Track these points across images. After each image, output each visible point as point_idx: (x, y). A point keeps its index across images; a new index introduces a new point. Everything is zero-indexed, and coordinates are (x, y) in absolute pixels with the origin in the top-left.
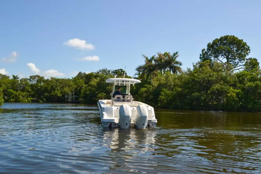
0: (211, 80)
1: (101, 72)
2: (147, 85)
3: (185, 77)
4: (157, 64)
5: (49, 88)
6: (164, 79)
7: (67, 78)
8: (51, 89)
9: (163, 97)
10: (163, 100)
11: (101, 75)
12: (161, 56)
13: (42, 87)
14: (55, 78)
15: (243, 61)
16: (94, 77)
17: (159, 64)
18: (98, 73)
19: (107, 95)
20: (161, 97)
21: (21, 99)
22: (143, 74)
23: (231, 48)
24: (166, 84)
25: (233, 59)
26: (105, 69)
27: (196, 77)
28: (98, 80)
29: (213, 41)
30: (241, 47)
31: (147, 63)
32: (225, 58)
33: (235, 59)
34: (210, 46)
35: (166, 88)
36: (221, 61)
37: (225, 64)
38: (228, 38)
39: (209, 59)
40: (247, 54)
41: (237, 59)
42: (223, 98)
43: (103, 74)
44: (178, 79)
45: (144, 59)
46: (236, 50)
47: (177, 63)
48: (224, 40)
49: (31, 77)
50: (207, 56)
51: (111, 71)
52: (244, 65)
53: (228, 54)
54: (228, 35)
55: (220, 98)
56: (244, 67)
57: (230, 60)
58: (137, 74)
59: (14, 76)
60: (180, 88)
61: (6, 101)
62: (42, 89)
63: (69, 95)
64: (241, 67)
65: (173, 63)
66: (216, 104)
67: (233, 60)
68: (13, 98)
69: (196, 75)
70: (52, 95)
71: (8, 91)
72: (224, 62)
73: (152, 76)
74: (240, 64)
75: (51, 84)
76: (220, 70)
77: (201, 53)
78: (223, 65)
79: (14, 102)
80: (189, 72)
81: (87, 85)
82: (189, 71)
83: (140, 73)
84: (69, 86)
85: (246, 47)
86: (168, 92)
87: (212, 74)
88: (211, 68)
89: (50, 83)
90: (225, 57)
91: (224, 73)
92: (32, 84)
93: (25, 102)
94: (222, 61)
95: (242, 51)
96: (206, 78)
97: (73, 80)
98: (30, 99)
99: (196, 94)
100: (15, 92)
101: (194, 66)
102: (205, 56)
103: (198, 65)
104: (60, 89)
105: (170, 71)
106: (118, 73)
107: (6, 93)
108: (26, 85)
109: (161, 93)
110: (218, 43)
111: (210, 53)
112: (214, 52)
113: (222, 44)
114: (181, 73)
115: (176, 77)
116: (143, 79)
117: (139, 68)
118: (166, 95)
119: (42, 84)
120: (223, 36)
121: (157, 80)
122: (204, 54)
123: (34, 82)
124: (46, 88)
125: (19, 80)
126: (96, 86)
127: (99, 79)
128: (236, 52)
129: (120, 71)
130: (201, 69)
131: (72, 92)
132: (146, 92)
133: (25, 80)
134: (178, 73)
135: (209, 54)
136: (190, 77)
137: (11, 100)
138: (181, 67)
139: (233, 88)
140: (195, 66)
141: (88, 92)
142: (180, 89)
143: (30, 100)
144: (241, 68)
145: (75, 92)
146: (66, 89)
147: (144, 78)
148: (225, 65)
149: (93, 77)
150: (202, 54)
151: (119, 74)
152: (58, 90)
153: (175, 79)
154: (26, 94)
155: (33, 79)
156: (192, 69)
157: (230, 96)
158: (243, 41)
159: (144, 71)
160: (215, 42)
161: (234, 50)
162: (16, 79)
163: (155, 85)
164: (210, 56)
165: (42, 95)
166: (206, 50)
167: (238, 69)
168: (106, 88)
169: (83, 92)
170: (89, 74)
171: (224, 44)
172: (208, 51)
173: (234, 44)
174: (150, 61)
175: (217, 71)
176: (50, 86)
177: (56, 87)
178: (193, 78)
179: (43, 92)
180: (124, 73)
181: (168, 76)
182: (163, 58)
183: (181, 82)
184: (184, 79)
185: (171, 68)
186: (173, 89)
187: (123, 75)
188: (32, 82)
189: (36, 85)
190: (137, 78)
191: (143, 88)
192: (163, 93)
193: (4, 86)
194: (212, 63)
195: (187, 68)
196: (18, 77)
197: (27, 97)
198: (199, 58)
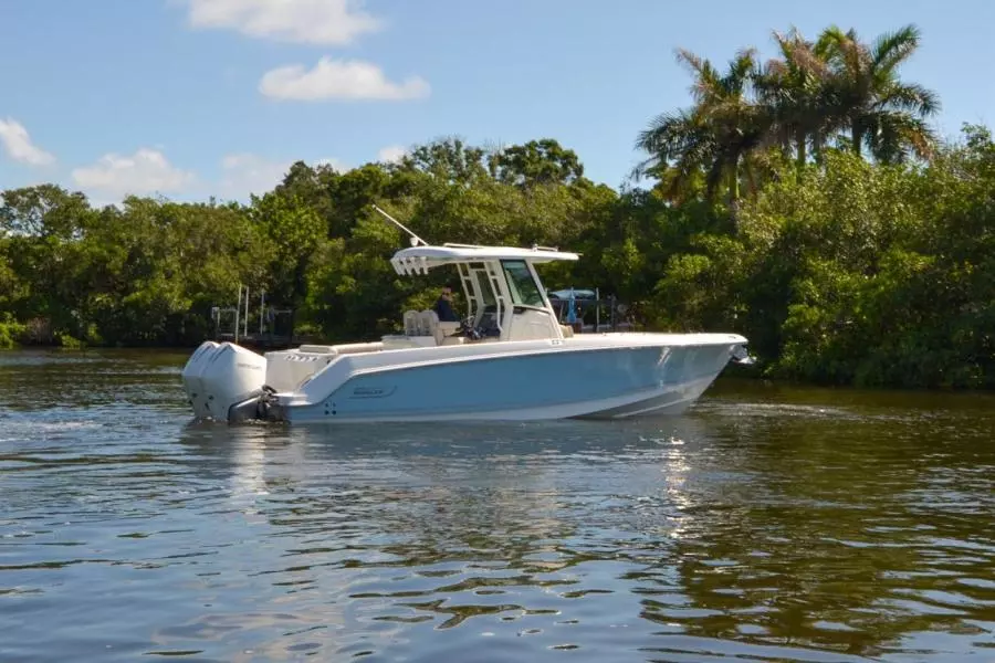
1: (426, 160)
2: (712, 239)
3: (952, 186)
4: (773, 102)
5: (116, 264)
6: (817, 197)
7: (222, 201)
8: (131, 268)
9: (814, 314)
10: (816, 327)
11: (428, 180)
12: (801, 59)
13: (74, 256)
14: (149, 201)
16: (383, 196)
17: (784, 108)
18: (409, 165)
20: (799, 314)
22: (687, 167)
24: (831, 230)
26: (452, 143)
28: (411, 208)
31: (711, 101)
35: (831, 257)
43: (438, 173)
44: (909, 199)
45: (691, 79)
47: (905, 95)
49: (10, 197)
51: (485, 156)
58: (650, 172)
60: (922, 252)
62: (77, 269)
63: (235, 305)
65: (874, 100)
70: (135, 305)
73: (738, 181)
75: (130, 240)
80: (981, 150)
81: (339, 243)
82: (980, 142)
83: (663, 166)
84: (235, 251)
86: (845, 278)
89: (123, 235)
92: (19, 237)
97: (257, 214)
98: (5, 327)
104: (183, 268)
105: (857, 148)
106: (530, 167)
109: (798, 283)
114: (925, 157)
115: (897, 182)
116: (681, 203)
117: (661, 131)
118: (831, 296)
119: (77, 236)
121: (777, 209)
123: (28, 229)
127: (412, 202)
129: (544, 155)
131: (253, 288)
132: (703, 279)
134: (911, 157)
136: (984, 184)
138: (929, 121)
141: (348, 285)
142: (922, 262)
143: (6, 337)
145: (269, 282)
146: (219, 269)
147: (694, 196)
149: (375, 191)
151: (534, 174)
152: (169, 276)
153: (889, 195)
155: (25, 208)
159: (689, 152)
163: (764, 235)
165: (75, 306)
169: (320, 282)
170: (353, 172)
174: (730, 86)
176: (123, 253)
177: (160, 252)
179: (84, 286)
180: (565, 166)
181: (845, 180)
182: (812, 64)
183: (925, 215)
184: (947, 200)
185: (864, 125)
186: (874, 259)
187: (563, 177)
188: (19, 227)
189: (39, 247)
190: (646, 194)
191: (687, 258)
192: (811, 283)
195: (968, 130)
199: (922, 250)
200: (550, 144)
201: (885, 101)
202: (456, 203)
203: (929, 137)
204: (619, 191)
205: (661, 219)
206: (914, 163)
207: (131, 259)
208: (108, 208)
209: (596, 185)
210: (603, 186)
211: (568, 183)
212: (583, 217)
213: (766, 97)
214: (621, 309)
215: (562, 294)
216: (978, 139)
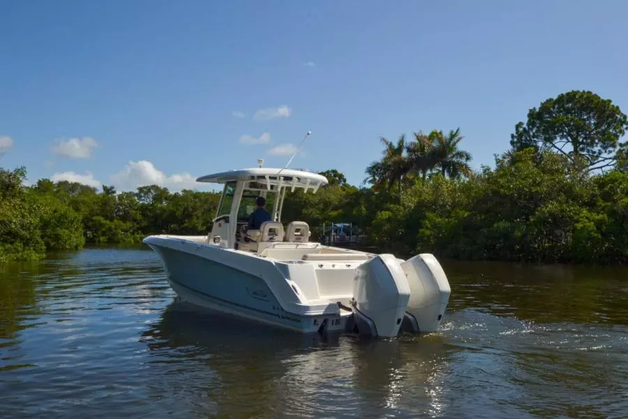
0: (537, 192)
2: (392, 206)
3: (478, 187)
4: (414, 157)
5: (179, 213)
6: (429, 191)
8: (184, 215)
9: (428, 232)
10: (428, 237)
12: (424, 142)
13: (163, 210)
14: (190, 191)
15: (611, 149)
17: (418, 158)
20: (423, 233)
21: (120, 237)
22: (383, 181)
23: (584, 120)
24: (435, 203)
25: (588, 145)
27: (502, 187)
29: (542, 104)
30: (608, 118)
32: (569, 141)
33: (592, 144)
34: (534, 117)
35: (434, 212)
36: (560, 150)
37: (570, 155)
38: (577, 97)
39: (533, 146)
40: (622, 132)
41: (599, 145)
42: (565, 233)
44: (462, 191)
45: (385, 147)
46: (594, 124)
47: (460, 155)
48: (568, 102)
49: (141, 189)
50: (528, 138)
52: (615, 158)
53: (577, 133)
54: (575, 90)
55: (558, 232)
56: (615, 161)
57: (581, 146)
58: (370, 182)
59: (105, 188)
60: (467, 211)
61: (91, 243)
62: (165, 216)
64: (607, 162)
65: (449, 156)
66: (550, 248)
67: (588, 148)
68: (104, 234)
69: (502, 181)
71: (92, 221)
72: (567, 152)
73: (402, 185)
74: (605, 155)
75: (184, 205)
76: (557, 171)
77: (514, 132)
78: (563, 158)
79: (107, 242)
82: (487, 172)
83: (374, 179)
85: (619, 116)
86: (439, 220)
87: (538, 179)
88: (537, 167)
89: (181, 203)
90: (570, 140)
91: (568, 176)
92: (144, 204)
93: (130, 242)
94: (562, 150)
95: (609, 126)
96: (527, 187)
98: (138, 236)
99: (503, 225)
100: (108, 222)
101: (498, 161)
102: (523, 138)
103: (506, 160)
105: (444, 174)
107: (88, 224)
108: (130, 206)
109: (423, 221)
110: (554, 108)
111: (534, 131)
112: (544, 130)
113: (561, 112)
114: (468, 177)
115: (458, 186)
116: (381, 192)
117: (374, 167)
118: (435, 226)
119: (165, 203)
120: (564, 93)
121: (416, 194)
122: (521, 134)
123: (148, 200)
124: (175, 212)
125: (117, 197)
128: (596, 128)
129: (333, 175)
130: (515, 168)
132: (389, 220)
133: (129, 195)
134: (463, 176)
135: (531, 134)
136: (488, 186)
137: (99, 241)
138: (469, 163)
139: (588, 210)
140: (500, 161)
142: (466, 215)
144: (608, 165)
147: (385, 190)
148: (569, 159)
150: (515, 135)
152: (198, 218)
153: (454, 190)
154: (131, 226)
155: (146, 194)
156: (493, 167)
157: (581, 228)
158: (612, 104)
159: (383, 174)
160: (546, 107)
161: (590, 124)
162: (110, 193)
163: (410, 204)
164: (535, 139)
165: (163, 229)
166: (525, 126)
167: (601, 167)
168: (301, 213)
171: (568, 111)
172: (531, 127)
173: (592, 110)
175: (552, 172)
176: (182, 210)
177: (194, 209)
178: (495, 187)
179: (167, 222)
180: (340, 179)
181: (439, 184)
182: (428, 144)
183: (468, 197)
184: (475, 192)
185: (446, 166)
186: (450, 212)
187: (339, 183)
188: (144, 200)
189: (151, 207)
190: (368, 190)
191: (383, 212)
192: (427, 222)
193: (85, 210)
194: (539, 154)
195: (483, 167)
196: (114, 190)
197: (133, 233)
198: (510, 145)
199: (466, 208)
200: (334, 171)
201: (453, 157)
203: (470, 170)
204: (359, 188)
205: (374, 198)
206: (464, 179)
207: (184, 212)
208: (176, 194)
209: (351, 185)
210: (353, 187)
211: (341, 185)
212: (346, 197)
213: (410, 155)
214: (360, 230)
215: (338, 225)
216: (486, 170)
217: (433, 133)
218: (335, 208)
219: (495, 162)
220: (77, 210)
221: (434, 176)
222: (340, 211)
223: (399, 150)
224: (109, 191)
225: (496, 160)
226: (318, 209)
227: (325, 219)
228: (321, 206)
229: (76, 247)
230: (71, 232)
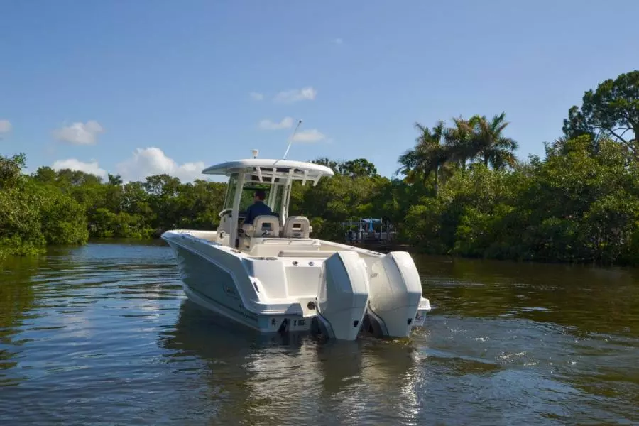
0: (592, 185)
2: (427, 199)
3: (525, 179)
4: (452, 144)
5: (191, 206)
6: (470, 183)
8: (197, 208)
9: (467, 229)
10: (468, 235)
12: (463, 127)
13: (174, 202)
14: (204, 181)
17: (457, 147)
19: (327, 221)
20: (462, 230)
21: (126, 231)
22: (418, 171)
24: (475, 196)
27: (552, 179)
29: (600, 86)
32: (630, 128)
34: (591, 100)
35: (475, 207)
36: (620, 138)
37: (630, 144)
39: (588, 133)
42: (624, 232)
44: (507, 184)
45: (420, 134)
47: (505, 142)
48: (630, 83)
49: (149, 179)
50: (583, 125)
51: (337, 166)
55: (616, 231)
58: (403, 172)
59: (110, 177)
60: (512, 205)
61: (95, 237)
62: (176, 208)
66: (606, 248)
68: (109, 228)
69: (552, 173)
71: (97, 213)
72: (628, 140)
73: (439, 176)
75: (196, 196)
76: (616, 161)
77: (567, 117)
78: (624, 147)
79: (113, 237)
80: (536, 165)
82: (536, 162)
83: (408, 169)
86: (480, 216)
88: (592, 156)
89: (194, 194)
90: (632, 127)
91: (628, 167)
92: (153, 195)
93: (138, 237)
94: (622, 137)
96: (580, 180)
98: (147, 231)
99: (553, 221)
100: (114, 214)
101: (548, 150)
102: (578, 124)
103: (557, 149)
105: (486, 163)
106: (355, 170)
107: (92, 216)
108: (138, 198)
109: (461, 216)
110: (613, 90)
111: (590, 116)
112: (601, 115)
113: (622, 94)
114: (513, 167)
115: (502, 177)
116: (415, 185)
117: (407, 156)
118: (475, 222)
119: (176, 195)
120: (626, 73)
121: (453, 187)
122: (575, 119)
123: (157, 191)
124: (186, 204)
125: (124, 187)
126: (303, 201)
129: (361, 165)
130: (569, 158)
132: (424, 215)
133: (137, 185)
134: (507, 167)
135: (587, 119)
136: (537, 179)
137: (104, 234)
138: (515, 153)
140: (550, 150)
142: (511, 210)
143: (147, 234)
148: (630, 149)
150: (568, 120)
151: (357, 172)
152: (212, 211)
153: (499, 182)
154: (139, 219)
155: (155, 184)
156: (542, 157)
159: (419, 164)
160: (604, 89)
162: (116, 183)
163: (448, 198)
164: (591, 125)
165: (174, 223)
166: (580, 110)
168: (326, 207)
171: (629, 93)
172: (586, 111)
175: (610, 164)
176: (194, 202)
177: (208, 201)
178: (544, 179)
179: (178, 215)
180: (369, 169)
181: (481, 176)
182: (468, 130)
183: (513, 191)
184: (521, 185)
185: (489, 155)
186: (492, 207)
187: (369, 174)
188: (153, 191)
189: (161, 199)
190: (401, 181)
191: (418, 207)
192: (467, 217)
193: (89, 202)
194: (595, 142)
195: (531, 157)
196: (120, 179)
197: (141, 228)
198: (562, 131)
199: (511, 203)
200: (363, 161)
201: (497, 145)
202: (326, 184)
203: (516, 160)
204: (390, 179)
205: (407, 191)
206: (509, 170)
207: (197, 204)
208: (187, 184)
210: (384, 177)
211: (371, 176)
212: (376, 190)
213: (449, 143)
214: (391, 226)
215: (367, 220)
216: (535, 160)
217: (475, 118)
218: (364, 202)
219: (544, 151)
220: (81, 200)
221: (475, 167)
222: (370, 204)
223: (436, 137)
224: (114, 180)
225: (546, 148)
226: (345, 202)
227: (352, 214)
228: (349, 199)
229: (79, 242)
230: (74, 225)
